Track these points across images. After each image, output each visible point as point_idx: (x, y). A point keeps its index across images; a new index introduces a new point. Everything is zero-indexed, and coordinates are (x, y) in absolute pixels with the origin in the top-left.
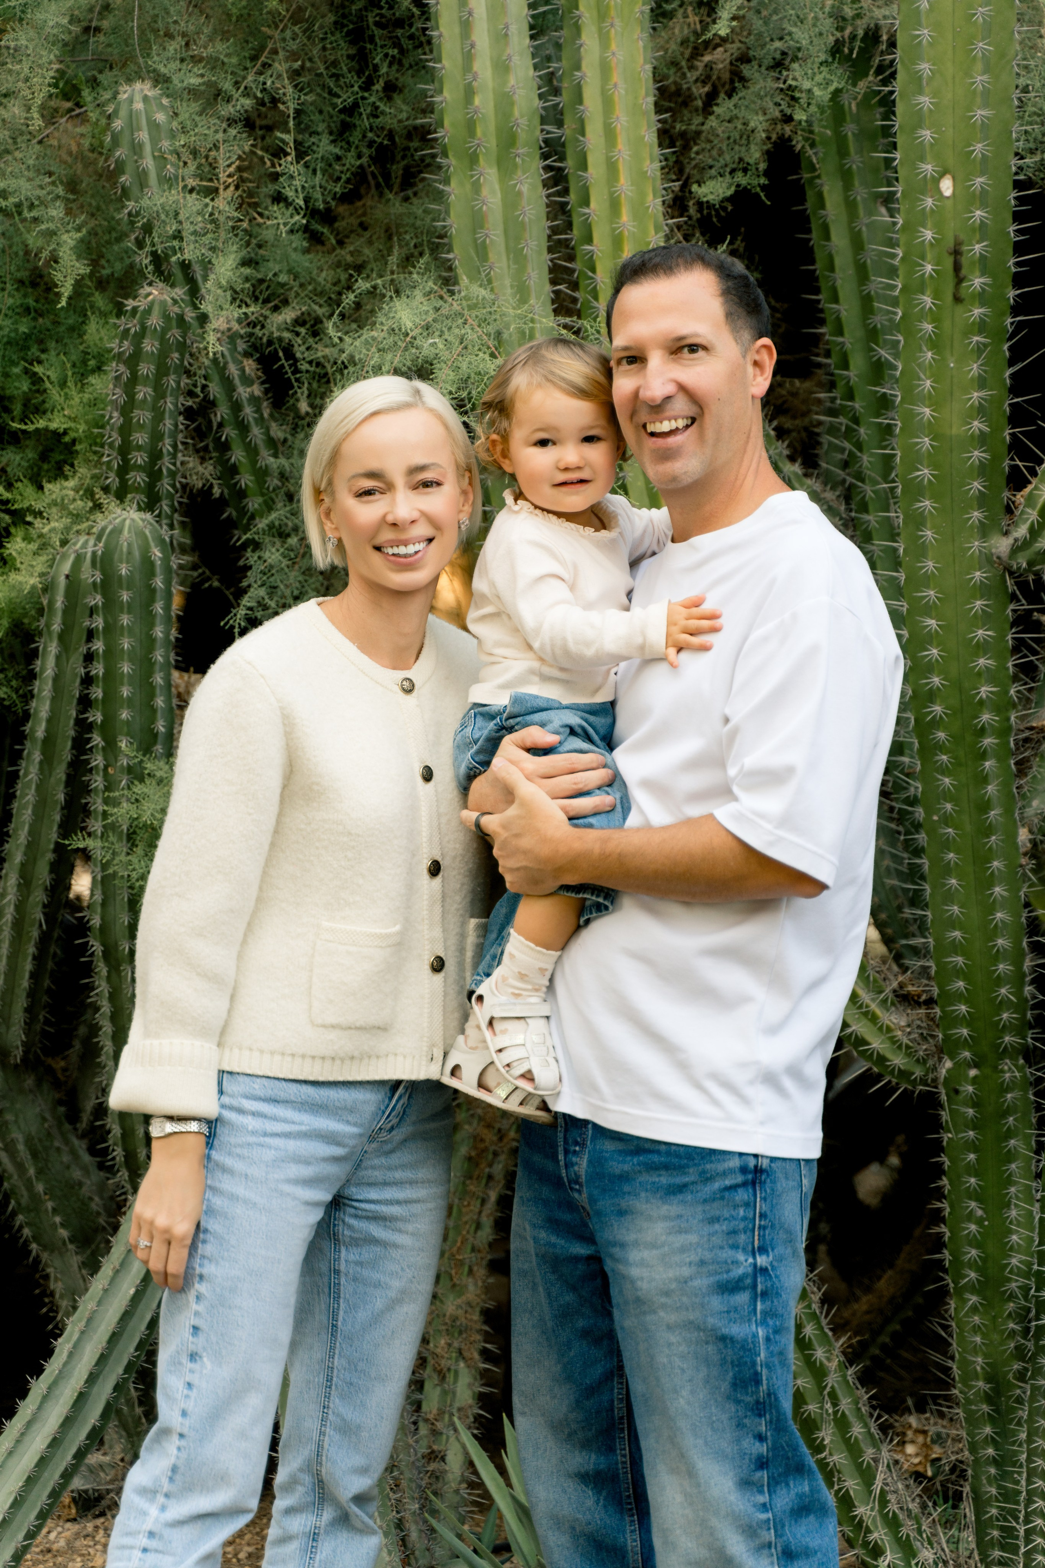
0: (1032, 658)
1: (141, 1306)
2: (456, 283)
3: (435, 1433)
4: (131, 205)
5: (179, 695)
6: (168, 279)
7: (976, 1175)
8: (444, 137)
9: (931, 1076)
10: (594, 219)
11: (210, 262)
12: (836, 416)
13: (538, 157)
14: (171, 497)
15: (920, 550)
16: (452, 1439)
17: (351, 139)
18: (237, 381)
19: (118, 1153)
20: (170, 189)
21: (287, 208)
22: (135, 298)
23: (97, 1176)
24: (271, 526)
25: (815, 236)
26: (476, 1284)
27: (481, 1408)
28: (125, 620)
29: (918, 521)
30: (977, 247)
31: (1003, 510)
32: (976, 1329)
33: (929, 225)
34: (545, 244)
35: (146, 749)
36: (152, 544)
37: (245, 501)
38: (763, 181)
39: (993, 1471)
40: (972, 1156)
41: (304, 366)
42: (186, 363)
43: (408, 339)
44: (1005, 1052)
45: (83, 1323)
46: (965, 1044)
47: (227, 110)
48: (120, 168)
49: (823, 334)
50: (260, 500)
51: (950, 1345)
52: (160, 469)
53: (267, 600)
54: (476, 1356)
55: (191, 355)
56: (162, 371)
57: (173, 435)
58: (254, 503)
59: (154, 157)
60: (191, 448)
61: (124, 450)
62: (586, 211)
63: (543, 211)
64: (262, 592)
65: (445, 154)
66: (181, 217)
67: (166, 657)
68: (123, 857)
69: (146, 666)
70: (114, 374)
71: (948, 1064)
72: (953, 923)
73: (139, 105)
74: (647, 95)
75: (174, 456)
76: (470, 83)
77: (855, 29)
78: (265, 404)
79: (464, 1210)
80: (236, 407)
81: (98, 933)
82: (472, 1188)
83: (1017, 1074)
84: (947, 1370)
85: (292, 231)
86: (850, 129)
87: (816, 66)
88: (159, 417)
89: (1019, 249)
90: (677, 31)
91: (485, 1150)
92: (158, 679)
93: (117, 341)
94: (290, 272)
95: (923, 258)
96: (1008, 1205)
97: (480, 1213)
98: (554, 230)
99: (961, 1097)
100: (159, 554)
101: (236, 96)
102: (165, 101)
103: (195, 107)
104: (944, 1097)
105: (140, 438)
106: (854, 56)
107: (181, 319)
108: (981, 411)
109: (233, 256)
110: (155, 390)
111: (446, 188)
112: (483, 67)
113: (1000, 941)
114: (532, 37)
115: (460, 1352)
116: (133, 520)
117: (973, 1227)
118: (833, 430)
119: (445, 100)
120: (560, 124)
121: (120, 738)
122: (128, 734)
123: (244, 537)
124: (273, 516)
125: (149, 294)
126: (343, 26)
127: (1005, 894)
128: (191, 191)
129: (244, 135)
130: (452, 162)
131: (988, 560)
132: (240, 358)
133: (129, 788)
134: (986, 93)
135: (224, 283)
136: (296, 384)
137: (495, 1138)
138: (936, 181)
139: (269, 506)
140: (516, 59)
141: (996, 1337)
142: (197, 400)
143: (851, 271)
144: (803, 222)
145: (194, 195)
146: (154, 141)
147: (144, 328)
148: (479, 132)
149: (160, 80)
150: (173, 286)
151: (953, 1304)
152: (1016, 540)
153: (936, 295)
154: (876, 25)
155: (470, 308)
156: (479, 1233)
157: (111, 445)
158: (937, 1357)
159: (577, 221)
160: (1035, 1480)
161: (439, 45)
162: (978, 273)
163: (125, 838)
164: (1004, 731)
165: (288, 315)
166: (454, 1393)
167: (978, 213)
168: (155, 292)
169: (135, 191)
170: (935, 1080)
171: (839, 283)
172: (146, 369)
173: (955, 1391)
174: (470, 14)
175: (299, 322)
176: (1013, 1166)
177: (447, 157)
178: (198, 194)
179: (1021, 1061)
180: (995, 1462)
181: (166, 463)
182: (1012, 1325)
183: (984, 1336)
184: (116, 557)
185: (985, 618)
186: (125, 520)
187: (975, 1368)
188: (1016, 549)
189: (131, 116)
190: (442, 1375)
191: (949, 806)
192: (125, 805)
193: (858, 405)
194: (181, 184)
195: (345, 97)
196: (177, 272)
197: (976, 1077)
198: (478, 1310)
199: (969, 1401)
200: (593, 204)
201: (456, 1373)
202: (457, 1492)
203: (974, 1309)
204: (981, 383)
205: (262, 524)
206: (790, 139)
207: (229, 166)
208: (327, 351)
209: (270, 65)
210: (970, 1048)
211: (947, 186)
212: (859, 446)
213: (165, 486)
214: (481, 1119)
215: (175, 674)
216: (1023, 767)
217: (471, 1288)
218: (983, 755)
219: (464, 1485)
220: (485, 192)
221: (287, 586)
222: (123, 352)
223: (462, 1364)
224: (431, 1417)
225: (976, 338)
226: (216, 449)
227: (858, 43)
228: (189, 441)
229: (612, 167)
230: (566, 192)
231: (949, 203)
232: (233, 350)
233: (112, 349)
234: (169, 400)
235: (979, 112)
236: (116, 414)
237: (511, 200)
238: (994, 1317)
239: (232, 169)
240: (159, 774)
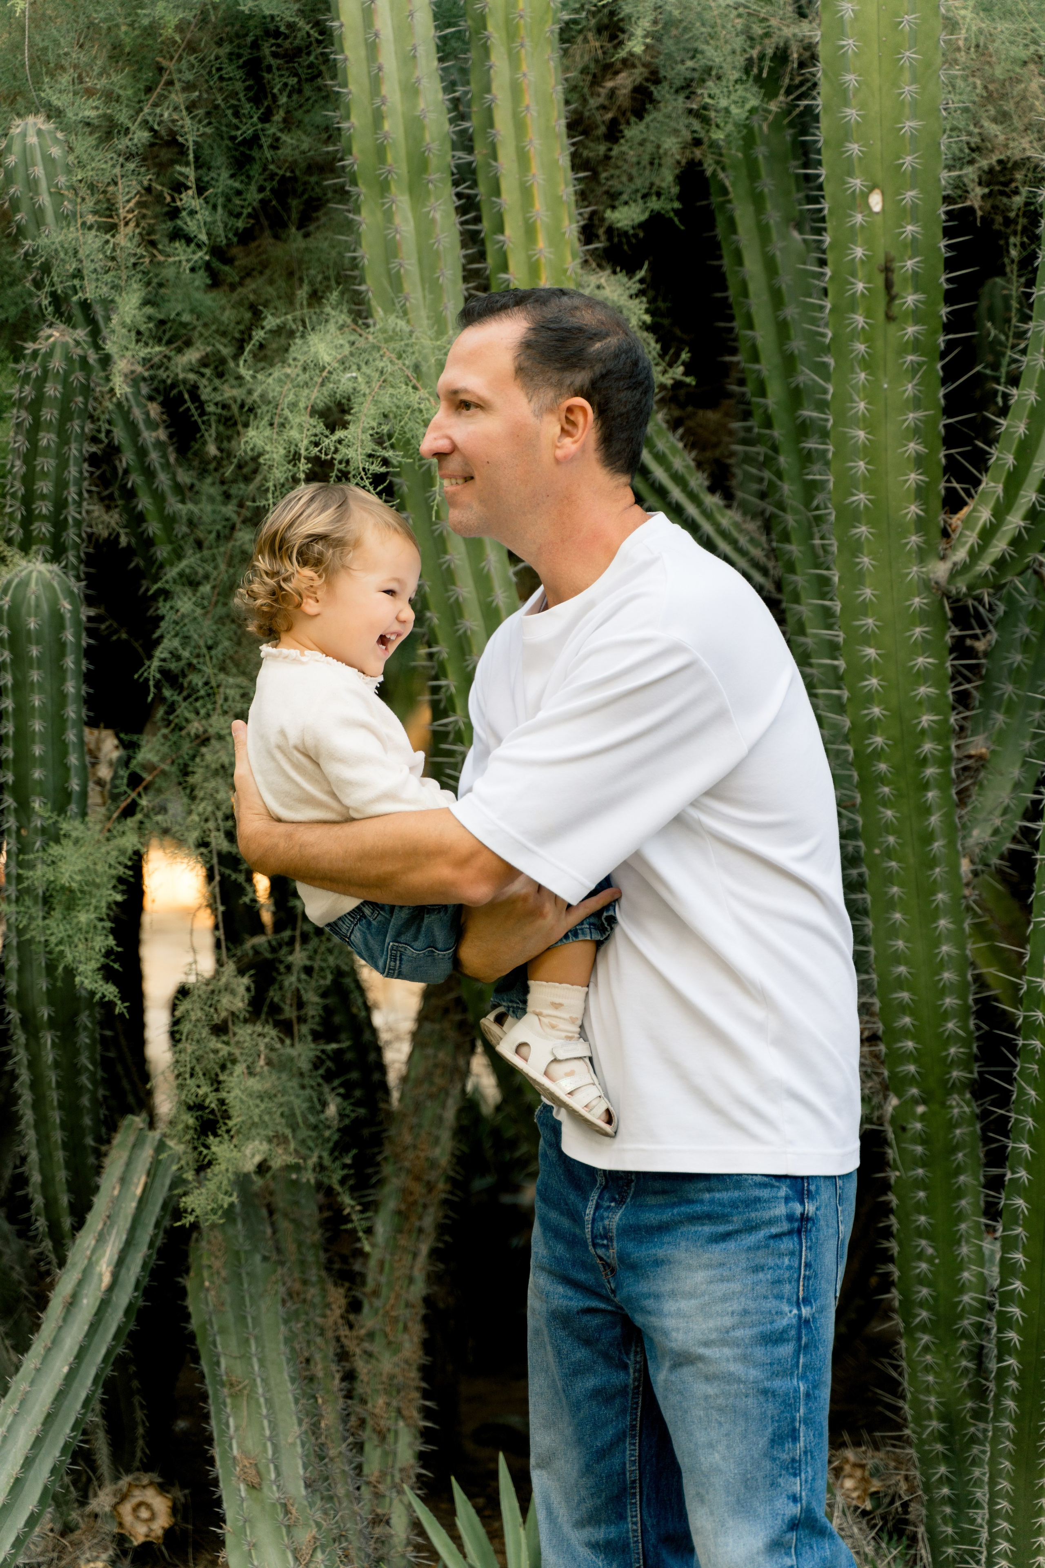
0: (967, 686)
1: (76, 1385)
2: (369, 315)
3: (378, 1496)
4: (28, 244)
5: (90, 752)
6: (69, 321)
7: (926, 1214)
8: (352, 164)
9: (876, 1114)
10: (509, 246)
11: (112, 301)
12: (753, 445)
13: (450, 183)
14: (76, 546)
15: (857, 578)
16: (396, 1502)
17: (252, 173)
18: (142, 426)
19: (41, 1223)
20: (68, 225)
21: (188, 245)
22: (34, 339)
23: (17, 1244)
24: (181, 575)
25: (726, 262)
26: (411, 1341)
27: (423, 1467)
28: (35, 676)
29: (854, 548)
30: (909, 264)
31: (939, 534)
32: (928, 1369)
33: (860, 241)
34: (460, 274)
35: (61, 809)
36: (61, 596)
37: (153, 550)
38: (677, 205)
39: (948, 1510)
40: (922, 1194)
41: (211, 408)
42: (90, 407)
43: (325, 374)
44: (951, 1088)
45: (16, 1406)
46: (911, 1080)
47: (123, 143)
48: (15, 205)
49: (738, 363)
50: (169, 548)
51: (899, 1384)
52: (66, 519)
53: (181, 651)
54: (415, 1414)
55: (96, 399)
56: (66, 415)
57: (78, 482)
58: (162, 552)
59: (50, 193)
60: (95, 496)
61: (28, 500)
62: (501, 238)
63: (457, 239)
64: (176, 643)
65: (354, 183)
66: (81, 255)
67: (78, 713)
68: (40, 922)
69: (58, 723)
70: (14, 421)
71: (894, 1101)
72: (897, 958)
73: (32, 140)
74: (559, 118)
75: (79, 504)
76: (379, 108)
77: (764, 49)
78: (171, 449)
79: (396, 1265)
80: (142, 452)
81: (14, 1000)
82: (403, 1242)
83: (967, 1109)
84: (897, 1410)
85: (193, 270)
86: (761, 152)
87: (731, 84)
88: (63, 463)
89: (950, 265)
90: (578, 58)
91: (415, 1203)
92: (71, 736)
93: (17, 386)
94: (192, 311)
95: (854, 274)
96: (958, 1243)
97: (412, 1267)
98: (470, 259)
99: (909, 1134)
100: (69, 607)
101: (133, 128)
102: (60, 135)
103: (92, 140)
104: (891, 1136)
105: (45, 487)
106: (765, 75)
107: (84, 360)
108: (916, 432)
109: (137, 295)
110: (59, 436)
111: (356, 218)
112: (391, 89)
113: (946, 975)
114: (441, 60)
115: (399, 1411)
116: (40, 572)
117: (924, 1266)
118: (748, 459)
119: (353, 126)
120: (470, 150)
121: (33, 798)
122: (42, 794)
123: (156, 587)
124: (184, 563)
125: (50, 336)
126: (239, 56)
127: (951, 926)
128: (90, 228)
129: (143, 169)
130: (363, 191)
131: (927, 585)
132: (144, 401)
133: (44, 850)
134: (915, 103)
135: (128, 321)
136: (203, 427)
137: (424, 1191)
138: (865, 196)
139: (178, 555)
140: (425, 82)
141: (948, 1375)
142: (102, 446)
143: (765, 297)
144: (714, 248)
145: (93, 232)
146: (50, 177)
147: (46, 371)
148: (390, 158)
149: (54, 113)
150: (74, 327)
151: (903, 1343)
152: (955, 564)
153: (868, 315)
154: (786, 43)
155: (387, 341)
156: (412, 1288)
157: (14, 495)
158: (889, 1399)
159: (490, 250)
160: (999, 1521)
161: (345, 70)
162: (910, 290)
163: (40, 900)
164: (944, 761)
165: (192, 356)
166: (395, 1454)
167: (910, 228)
168: (56, 334)
169: (32, 228)
170: (880, 1118)
171: (754, 310)
172: (49, 414)
173: (907, 1432)
174: (377, 35)
175: (204, 362)
176: (963, 1202)
177: (356, 185)
178: (98, 230)
179: (968, 1096)
180: (950, 1501)
181: (71, 513)
182: (964, 1363)
183: (937, 1375)
184: (24, 611)
185: (925, 646)
186: (31, 572)
187: (928, 1409)
188: (954, 574)
189: (25, 151)
190: (382, 1436)
191: (891, 839)
192: (39, 866)
193: (777, 433)
194: (79, 221)
195: (244, 128)
196: (77, 312)
197: (923, 1115)
198: (415, 1367)
199: (922, 1442)
200: (508, 231)
201: (396, 1433)
202: (403, 1556)
203: (926, 1349)
204: (916, 403)
205: (172, 573)
206: (700, 164)
207: (128, 201)
208: (235, 392)
209: (166, 97)
210: (918, 1086)
211: (876, 201)
212: (779, 475)
213: (71, 535)
214: (409, 1171)
215: (87, 730)
216: (963, 796)
217: (407, 1345)
218: (925, 786)
219: (410, 1548)
220: (397, 220)
221: (200, 636)
222: (25, 398)
223: (401, 1424)
224: (373, 1479)
225: (910, 358)
226: (122, 497)
227: (767, 63)
228: (94, 488)
229: (526, 192)
230: (478, 220)
231: (879, 219)
232: (137, 393)
233: (11, 396)
234: (73, 445)
235: (908, 124)
236: (18, 463)
237: (425, 228)
238: (947, 1356)
239: (131, 204)
240: (74, 834)
